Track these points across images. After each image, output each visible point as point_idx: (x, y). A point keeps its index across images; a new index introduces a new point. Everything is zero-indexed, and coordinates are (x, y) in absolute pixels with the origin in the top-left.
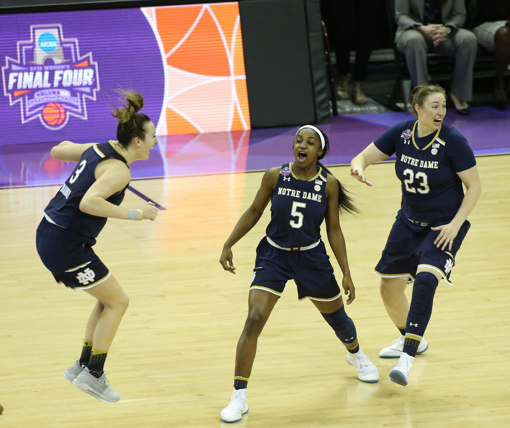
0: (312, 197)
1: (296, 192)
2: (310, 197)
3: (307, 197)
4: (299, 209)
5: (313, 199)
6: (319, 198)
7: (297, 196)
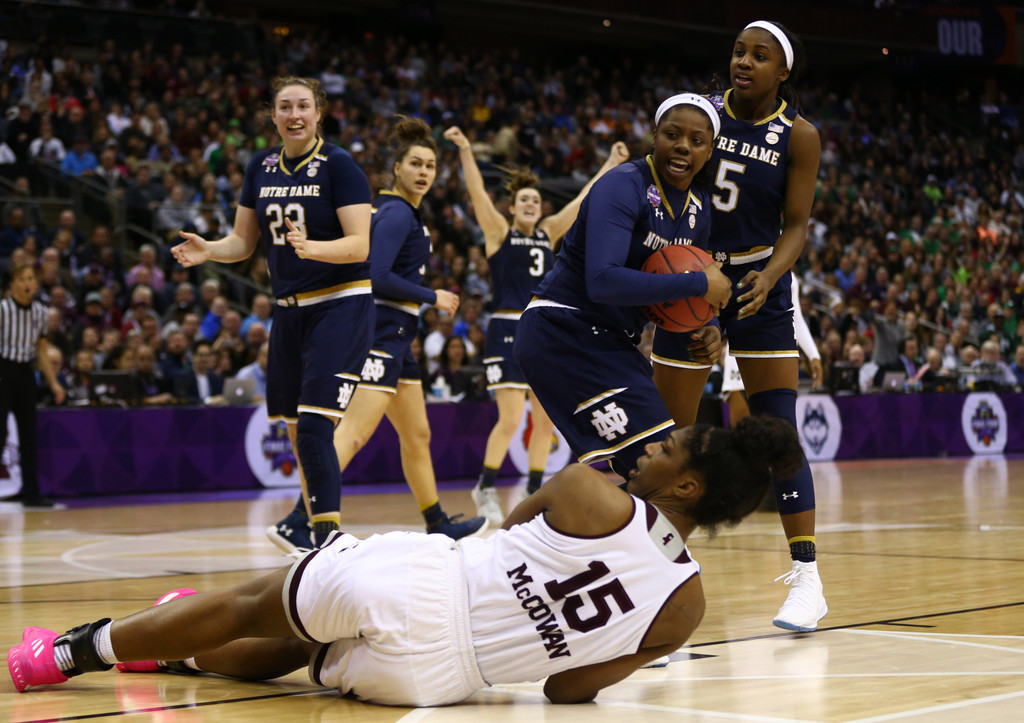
0: (759, 154)
1: (728, 142)
2: (756, 154)
3: (750, 152)
4: (730, 175)
5: (760, 159)
6: (774, 158)
7: (729, 150)
